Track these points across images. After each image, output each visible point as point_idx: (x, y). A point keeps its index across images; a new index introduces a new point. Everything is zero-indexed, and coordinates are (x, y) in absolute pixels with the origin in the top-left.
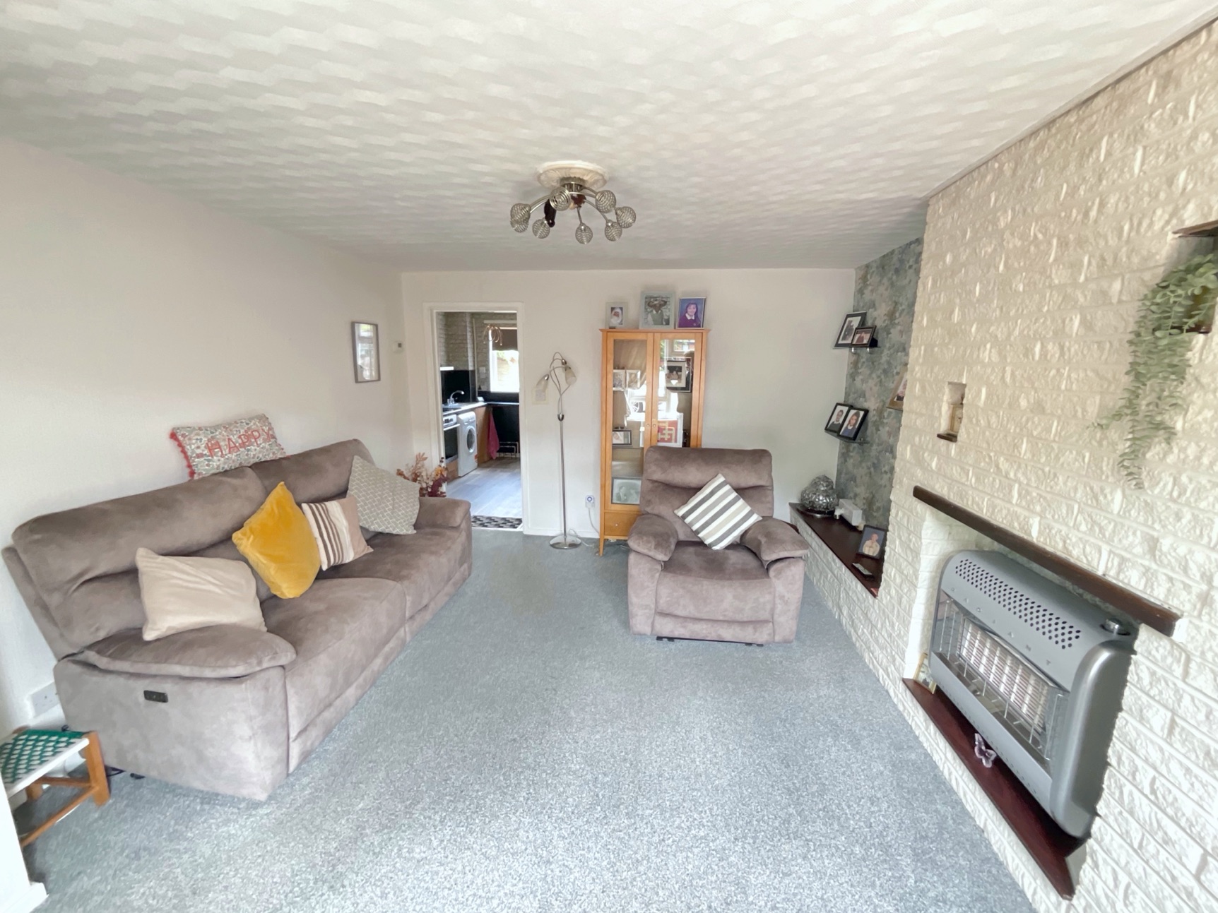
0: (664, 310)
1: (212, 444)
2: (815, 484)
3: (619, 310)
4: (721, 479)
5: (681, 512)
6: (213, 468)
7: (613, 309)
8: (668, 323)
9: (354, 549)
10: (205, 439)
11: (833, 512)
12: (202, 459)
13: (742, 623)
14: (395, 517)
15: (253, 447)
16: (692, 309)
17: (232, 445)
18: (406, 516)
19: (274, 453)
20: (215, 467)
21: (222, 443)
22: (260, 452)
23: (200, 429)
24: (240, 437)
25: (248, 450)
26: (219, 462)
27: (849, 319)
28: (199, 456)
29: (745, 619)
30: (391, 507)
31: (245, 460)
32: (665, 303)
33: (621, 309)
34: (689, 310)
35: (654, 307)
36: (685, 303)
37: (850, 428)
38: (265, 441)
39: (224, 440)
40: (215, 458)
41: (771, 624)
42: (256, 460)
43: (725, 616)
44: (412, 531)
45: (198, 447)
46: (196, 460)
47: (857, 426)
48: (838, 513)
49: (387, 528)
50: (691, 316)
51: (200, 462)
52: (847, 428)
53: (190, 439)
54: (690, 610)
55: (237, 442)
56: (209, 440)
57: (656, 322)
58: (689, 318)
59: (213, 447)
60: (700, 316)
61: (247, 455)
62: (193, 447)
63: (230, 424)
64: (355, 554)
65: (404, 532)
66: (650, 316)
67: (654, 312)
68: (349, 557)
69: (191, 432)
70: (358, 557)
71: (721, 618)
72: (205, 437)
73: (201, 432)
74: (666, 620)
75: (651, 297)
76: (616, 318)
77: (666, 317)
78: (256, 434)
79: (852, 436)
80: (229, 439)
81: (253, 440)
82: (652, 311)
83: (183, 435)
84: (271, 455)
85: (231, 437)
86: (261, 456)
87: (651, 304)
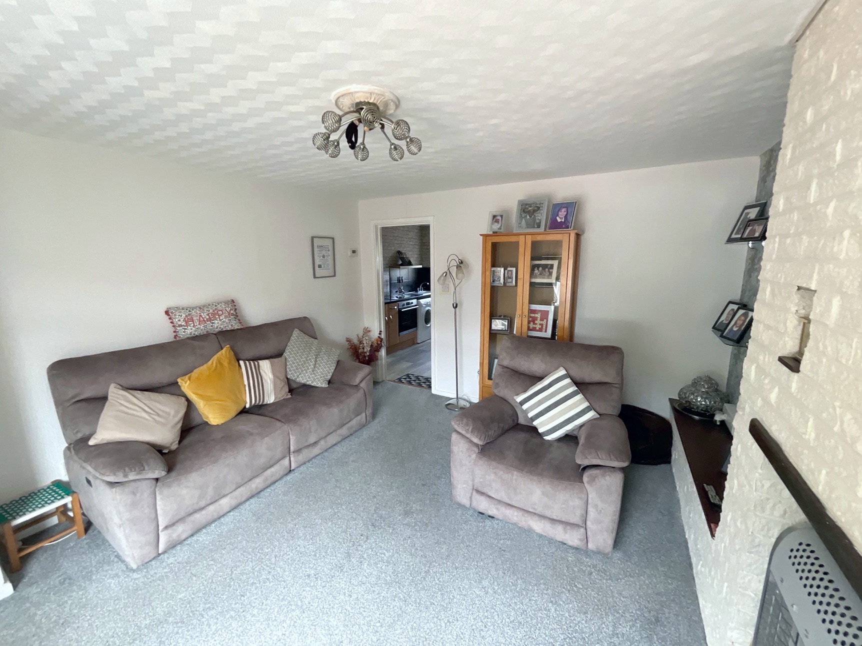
0: (536, 215)
1: (188, 319)
2: (695, 383)
3: (499, 218)
4: (562, 372)
5: (519, 399)
6: (187, 334)
7: (494, 217)
8: (539, 226)
9: (275, 395)
10: (184, 316)
11: (713, 415)
12: (181, 328)
13: (553, 521)
14: (314, 374)
15: (216, 321)
16: (563, 213)
17: (201, 319)
18: (322, 374)
19: (232, 325)
20: (189, 333)
21: (195, 318)
22: (221, 325)
23: (183, 309)
24: (208, 315)
25: (213, 323)
26: (190, 331)
27: (747, 211)
28: (180, 326)
29: (555, 518)
30: (312, 366)
31: (211, 329)
32: (539, 208)
33: (502, 216)
34: (560, 213)
35: (529, 212)
36: (558, 207)
37: (735, 329)
38: (226, 317)
39: (197, 316)
40: (189, 327)
41: (582, 530)
42: (219, 329)
43: (534, 509)
44: (325, 385)
45: (179, 320)
46: (178, 328)
47: (743, 328)
48: (718, 418)
49: (307, 381)
50: (560, 218)
51: (180, 330)
52: (732, 329)
53: (175, 315)
54: (501, 495)
55: (205, 317)
56: (186, 316)
57: (528, 226)
58: (559, 220)
59: (189, 320)
60: (569, 218)
61: (212, 326)
62: (177, 320)
63: (204, 306)
64: (275, 399)
65: (319, 385)
66: (524, 220)
67: (528, 217)
68: (270, 399)
69: (176, 311)
70: (277, 400)
71: (531, 510)
72: (184, 314)
73: (183, 311)
74: (483, 498)
75: (526, 205)
76: (496, 224)
77: (538, 221)
78: (220, 313)
79: (736, 338)
80: (201, 316)
81: (217, 317)
82: (526, 216)
83: (172, 313)
84: (230, 326)
85: (202, 314)
86: (222, 327)
87: (526, 210)
